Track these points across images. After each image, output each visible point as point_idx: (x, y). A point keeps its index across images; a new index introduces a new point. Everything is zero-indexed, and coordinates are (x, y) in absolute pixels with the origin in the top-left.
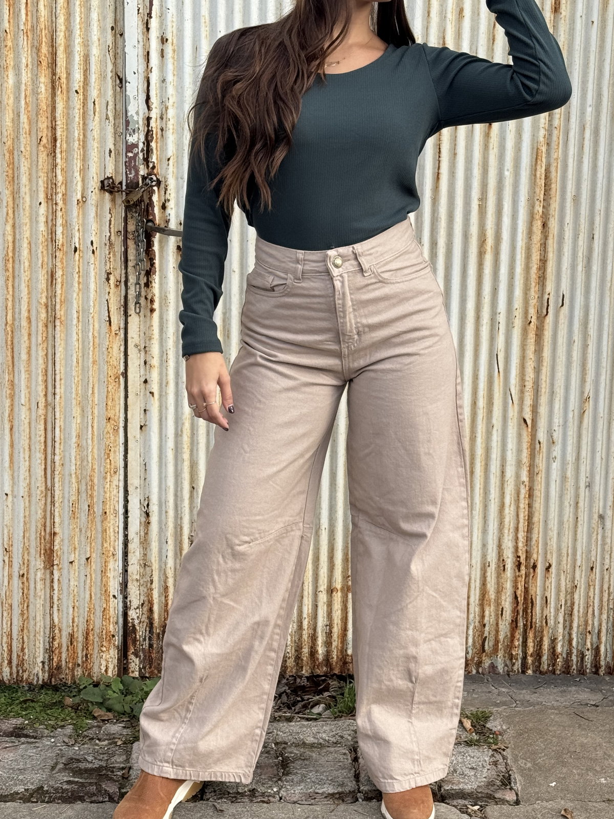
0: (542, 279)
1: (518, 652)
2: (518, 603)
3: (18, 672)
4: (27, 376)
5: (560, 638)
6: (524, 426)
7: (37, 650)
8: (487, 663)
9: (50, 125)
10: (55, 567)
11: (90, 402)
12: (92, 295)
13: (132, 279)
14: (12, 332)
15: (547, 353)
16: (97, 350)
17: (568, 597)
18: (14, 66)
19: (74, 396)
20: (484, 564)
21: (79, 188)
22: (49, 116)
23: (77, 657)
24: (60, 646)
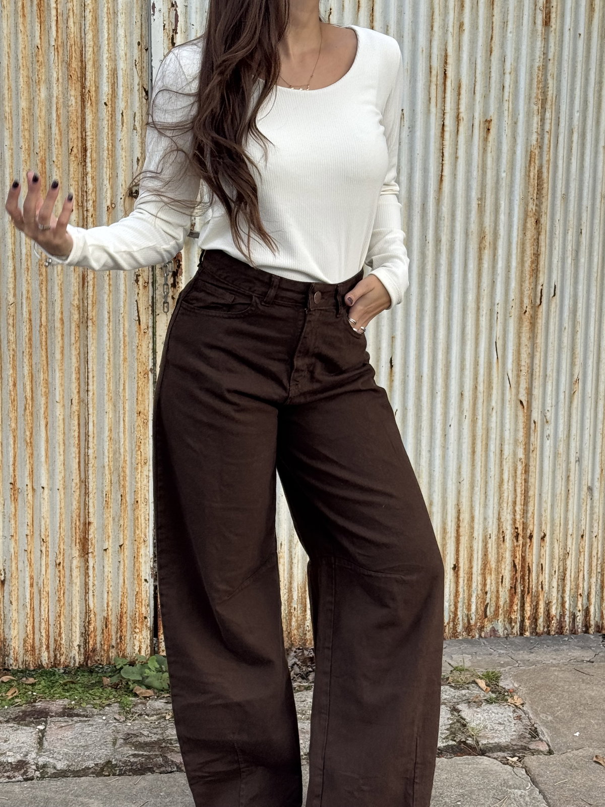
0: (535, 271)
1: (516, 616)
2: (516, 571)
3: (55, 656)
4: (61, 374)
5: (554, 601)
6: (520, 406)
7: (74, 634)
8: (488, 627)
9: (80, 136)
10: (90, 555)
11: (122, 397)
12: (122, 296)
13: (160, 280)
14: (46, 333)
15: (540, 340)
16: (127, 348)
17: (561, 563)
18: (46, 79)
19: (106, 392)
20: (486, 537)
21: (109, 195)
22: (79, 127)
23: (112, 639)
24: (95, 629)
